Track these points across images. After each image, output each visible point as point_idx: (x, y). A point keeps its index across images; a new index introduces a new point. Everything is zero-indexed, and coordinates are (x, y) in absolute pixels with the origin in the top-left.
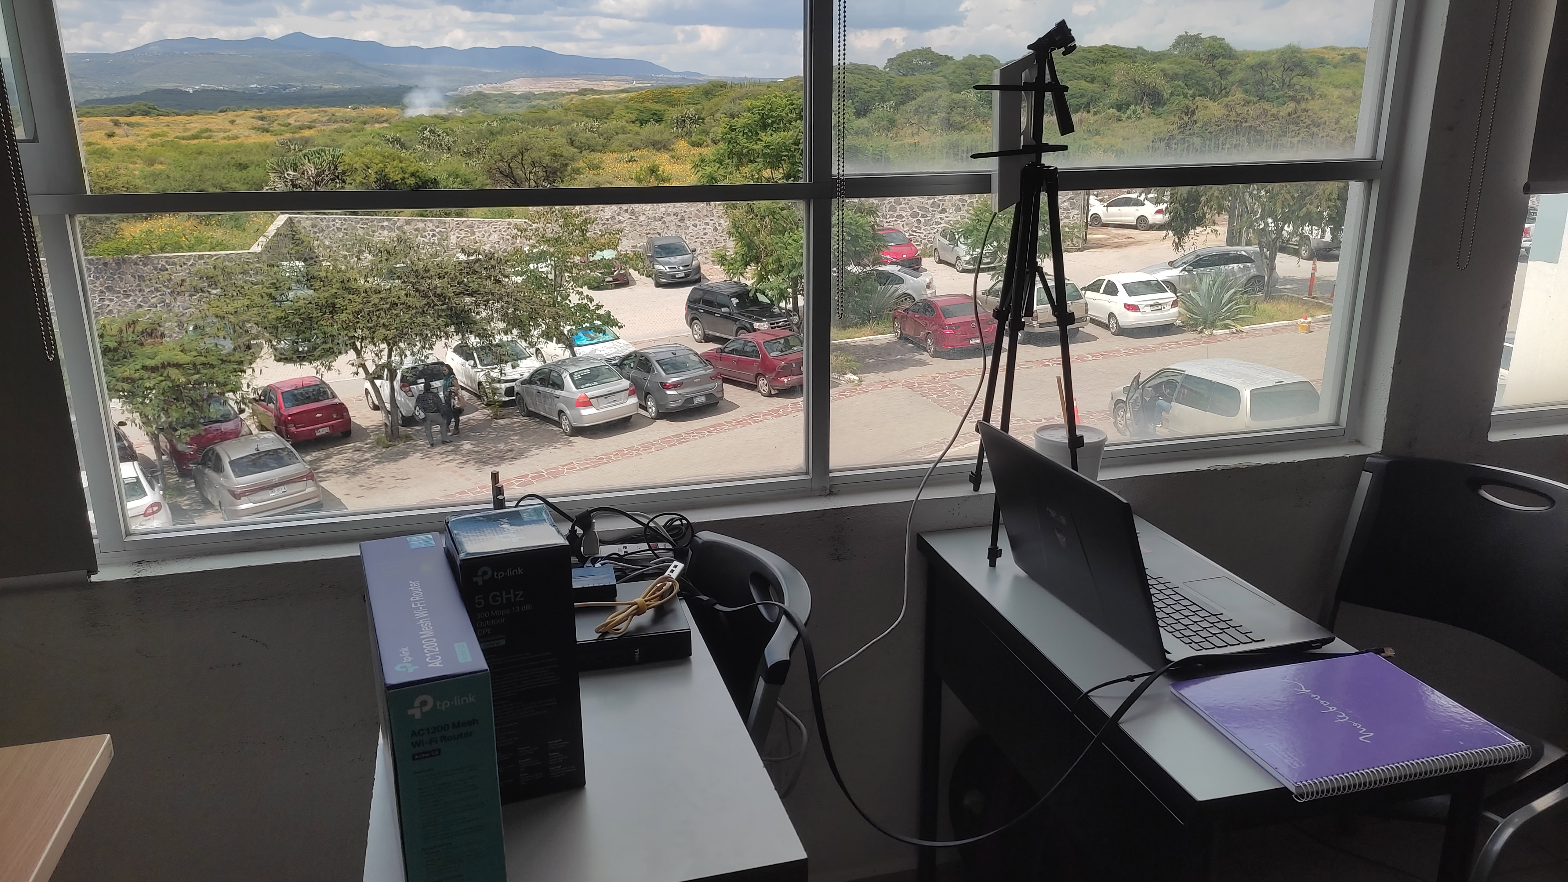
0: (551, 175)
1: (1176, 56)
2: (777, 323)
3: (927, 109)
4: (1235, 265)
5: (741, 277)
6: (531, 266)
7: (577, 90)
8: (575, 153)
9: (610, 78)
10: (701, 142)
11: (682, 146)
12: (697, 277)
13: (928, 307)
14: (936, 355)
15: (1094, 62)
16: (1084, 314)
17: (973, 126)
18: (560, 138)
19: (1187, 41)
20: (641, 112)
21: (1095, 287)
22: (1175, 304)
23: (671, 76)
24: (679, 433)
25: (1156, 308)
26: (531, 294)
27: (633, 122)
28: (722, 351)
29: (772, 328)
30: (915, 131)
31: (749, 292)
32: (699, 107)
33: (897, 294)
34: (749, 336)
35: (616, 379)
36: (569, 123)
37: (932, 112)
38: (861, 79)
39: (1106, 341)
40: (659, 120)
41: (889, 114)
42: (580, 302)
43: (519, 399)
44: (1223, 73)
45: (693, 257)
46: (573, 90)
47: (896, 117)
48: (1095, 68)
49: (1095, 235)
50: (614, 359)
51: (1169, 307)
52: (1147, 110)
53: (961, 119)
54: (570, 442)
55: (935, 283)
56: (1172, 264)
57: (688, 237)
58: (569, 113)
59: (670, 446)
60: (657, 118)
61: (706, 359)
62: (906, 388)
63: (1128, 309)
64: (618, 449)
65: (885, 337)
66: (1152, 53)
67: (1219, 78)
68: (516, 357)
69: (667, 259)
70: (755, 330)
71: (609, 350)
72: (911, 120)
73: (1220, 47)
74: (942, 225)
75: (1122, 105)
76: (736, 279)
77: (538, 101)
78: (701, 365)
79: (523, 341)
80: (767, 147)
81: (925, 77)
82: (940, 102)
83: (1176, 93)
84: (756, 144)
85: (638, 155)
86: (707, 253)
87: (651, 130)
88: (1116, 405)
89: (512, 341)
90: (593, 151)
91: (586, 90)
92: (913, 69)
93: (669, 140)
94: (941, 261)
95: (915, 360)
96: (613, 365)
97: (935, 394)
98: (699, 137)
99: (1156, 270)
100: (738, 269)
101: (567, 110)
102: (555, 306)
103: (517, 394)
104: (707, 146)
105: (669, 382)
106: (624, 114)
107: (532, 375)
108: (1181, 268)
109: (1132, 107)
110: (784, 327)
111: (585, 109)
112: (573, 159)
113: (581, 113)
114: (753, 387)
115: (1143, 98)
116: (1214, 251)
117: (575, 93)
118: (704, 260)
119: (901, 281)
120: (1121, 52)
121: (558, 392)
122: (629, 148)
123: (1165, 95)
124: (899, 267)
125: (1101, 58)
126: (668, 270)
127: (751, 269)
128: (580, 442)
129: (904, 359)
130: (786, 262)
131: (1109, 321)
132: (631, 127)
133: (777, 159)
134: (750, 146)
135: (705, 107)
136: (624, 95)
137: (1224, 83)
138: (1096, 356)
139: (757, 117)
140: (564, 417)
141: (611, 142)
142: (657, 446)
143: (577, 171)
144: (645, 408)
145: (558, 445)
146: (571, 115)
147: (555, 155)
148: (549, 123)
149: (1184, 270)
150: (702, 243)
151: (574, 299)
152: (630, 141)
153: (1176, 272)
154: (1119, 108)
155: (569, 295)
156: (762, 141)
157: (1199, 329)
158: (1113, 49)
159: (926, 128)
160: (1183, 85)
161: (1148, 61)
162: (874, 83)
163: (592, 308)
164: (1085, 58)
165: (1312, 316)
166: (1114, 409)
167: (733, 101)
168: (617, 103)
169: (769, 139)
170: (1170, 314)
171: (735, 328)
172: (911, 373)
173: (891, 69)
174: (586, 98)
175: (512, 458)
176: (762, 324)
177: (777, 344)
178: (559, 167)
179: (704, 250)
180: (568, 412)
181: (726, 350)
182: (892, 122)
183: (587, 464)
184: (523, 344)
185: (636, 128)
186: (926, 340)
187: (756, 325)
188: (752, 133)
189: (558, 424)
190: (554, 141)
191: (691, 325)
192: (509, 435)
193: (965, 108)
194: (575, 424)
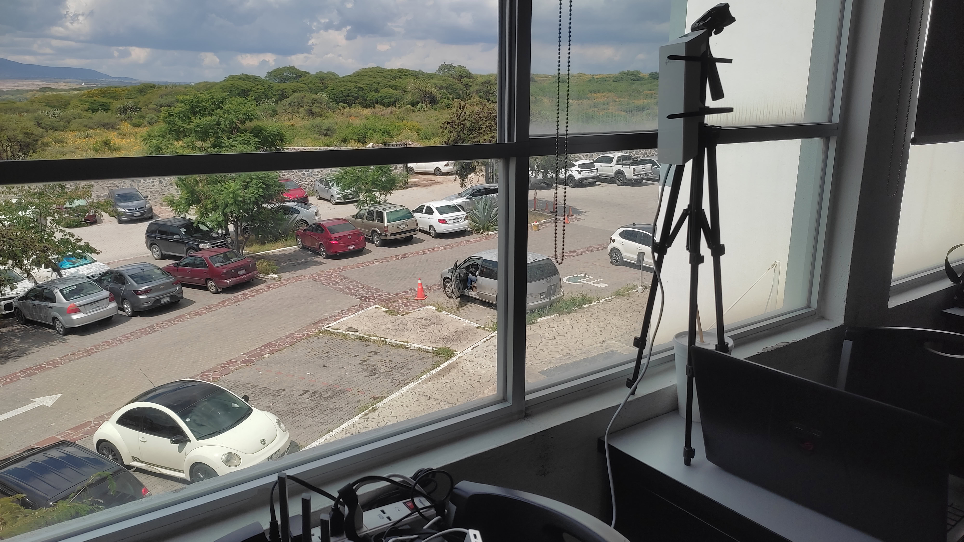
0: (24, 148)
1: (440, 76)
2: (216, 243)
3: (297, 104)
4: (495, 194)
5: (186, 214)
6: (20, 213)
7: (38, 89)
8: (44, 132)
9: (63, 80)
10: (140, 124)
11: (126, 126)
12: (150, 215)
13: (319, 228)
14: (328, 257)
15: (395, 78)
16: (415, 227)
17: (327, 115)
18: (28, 121)
19: (446, 68)
20: (92, 103)
21: (419, 210)
22: (466, 218)
23: (111, 80)
24: (152, 324)
25: (456, 221)
26: (22, 234)
27: (86, 111)
28: (178, 265)
29: (213, 247)
30: (290, 117)
31: (193, 224)
32: (136, 100)
33: (296, 220)
34: (198, 254)
35: (98, 290)
36: (35, 111)
37: (300, 105)
38: (251, 84)
39: (430, 242)
40: (106, 108)
41: (272, 107)
42: (63, 238)
43: (18, 312)
44: (467, 86)
45: (146, 202)
46: (34, 88)
47: (277, 109)
48: (396, 82)
49: (413, 179)
50: (93, 276)
51: (463, 220)
52: (428, 106)
53: (319, 110)
54: (64, 339)
55: (320, 212)
56: (460, 195)
57: (140, 188)
58: (34, 104)
59: (146, 335)
60: (105, 108)
61: (167, 271)
62: (311, 280)
63: (441, 222)
64: (104, 340)
65: (291, 248)
66: (428, 74)
67: (465, 89)
68: (12, 281)
69: (126, 204)
70: (201, 249)
71: (89, 270)
72: (287, 110)
73: (463, 72)
74: (319, 176)
75: (414, 103)
76: (182, 216)
77: (6, 96)
78: (163, 276)
79: (18, 269)
80: (198, 126)
81: (293, 84)
82: (305, 99)
83: (443, 97)
84: (189, 124)
85: (93, 133)
86: (156, 198)
87: (101, 115)
88: (444, 280)
89: (9, 269)
90: (56, 130)
91: (46, 88)
92: (284, 79)
93: (116, 122)
94: (321, 198)
95: (314, 262)
96: (94, 281)
97: (331, 282)
98: (139, 120)
99: (452, 199)
100: (184, 208)
101: (32, 102)
102: (42, 242)
103: (16, 308)
104: (145, 126)
105: (141, 289)
106: (79, 105)
107: (28, 293)
108: (466, 197)
109: (420, 104)
110: (221, 246)
111: (47, 101)
112: (42, 137)
113: (43, 104)
114: (205, 288)
115: (425, 99)
116: (482, 187)
117: (37, 91)
118: (154, 203)
119: (298, 212)
120: (410, 73)
121: (51, 304)
122: (85, 128)
123: (438, 98)
124: (296, 203)
125: (399, 76)
126: (128, 211)
127: (193, 209)
128: (72, 339)
129: (307, 262)
130: (221, 203)
131: (430, 230)
132: (85, 114)
133: (205, 135)
134: (185, 126)
135: (141, 100)
136: (76, 92)
137: (468, 92)
138: (426, 252)
139: (188, 107)
140: (58, 322)
141: (70, 124)
142: (136, 335)
143: (46, 145)
144: (123, 310)
145: (54, 343)
146: (35, 106)
147: (27, 134)
148: (19, 111)
149: (467, 198)
150: (151, 192)
151: (59, 236)
152: (85, 123)
153: (463, 200)
154: (413, 105)
155: (54, 233)
156: (193, 122)
157: (481, 232)
158: (405, 71)
159: (297, 115)
160: (447, 92)
161: (426, 78)
162: (260, 87)
163: (73, 241)
164: (390, 75)
165: (538, 221)
166: (443, 283)
167: (161, 96)
168: (72, 97)
169: (198, 121)
170: (464, 224)
171: (185, 249)
172: (312, 270)
173: (270, 79)
174: (47, 94)
175: (16, 357)
176: (205, 245)
177: (219, 258)
178: (31, 142)
179: (153, 197)
180: (61, 318)
181: (181, 264)
182: (275, 112)
183: (81, 354)
184: (18, 271)
185: (89, 114)
186: (320, 249)
187: (201, 246)
188: (185, 117)
189: (53, 327)
190: (25, 123)
191: (150, 248)
192: (12, 340)
193: (321, 103)
194: (67, 326)
